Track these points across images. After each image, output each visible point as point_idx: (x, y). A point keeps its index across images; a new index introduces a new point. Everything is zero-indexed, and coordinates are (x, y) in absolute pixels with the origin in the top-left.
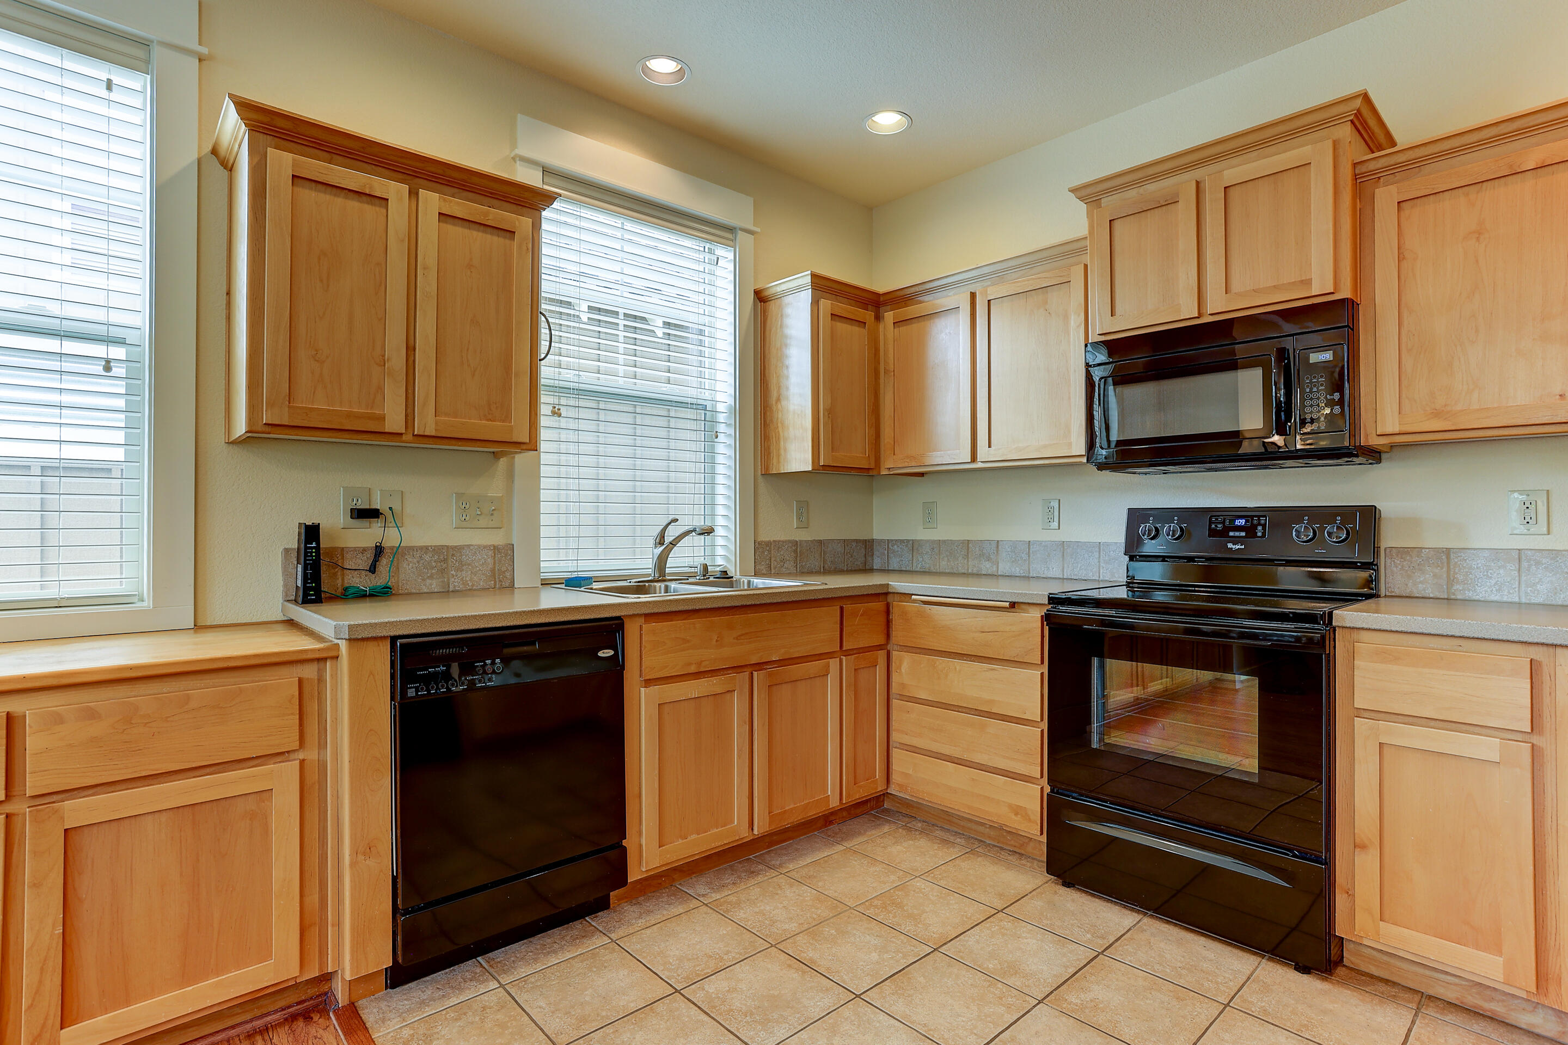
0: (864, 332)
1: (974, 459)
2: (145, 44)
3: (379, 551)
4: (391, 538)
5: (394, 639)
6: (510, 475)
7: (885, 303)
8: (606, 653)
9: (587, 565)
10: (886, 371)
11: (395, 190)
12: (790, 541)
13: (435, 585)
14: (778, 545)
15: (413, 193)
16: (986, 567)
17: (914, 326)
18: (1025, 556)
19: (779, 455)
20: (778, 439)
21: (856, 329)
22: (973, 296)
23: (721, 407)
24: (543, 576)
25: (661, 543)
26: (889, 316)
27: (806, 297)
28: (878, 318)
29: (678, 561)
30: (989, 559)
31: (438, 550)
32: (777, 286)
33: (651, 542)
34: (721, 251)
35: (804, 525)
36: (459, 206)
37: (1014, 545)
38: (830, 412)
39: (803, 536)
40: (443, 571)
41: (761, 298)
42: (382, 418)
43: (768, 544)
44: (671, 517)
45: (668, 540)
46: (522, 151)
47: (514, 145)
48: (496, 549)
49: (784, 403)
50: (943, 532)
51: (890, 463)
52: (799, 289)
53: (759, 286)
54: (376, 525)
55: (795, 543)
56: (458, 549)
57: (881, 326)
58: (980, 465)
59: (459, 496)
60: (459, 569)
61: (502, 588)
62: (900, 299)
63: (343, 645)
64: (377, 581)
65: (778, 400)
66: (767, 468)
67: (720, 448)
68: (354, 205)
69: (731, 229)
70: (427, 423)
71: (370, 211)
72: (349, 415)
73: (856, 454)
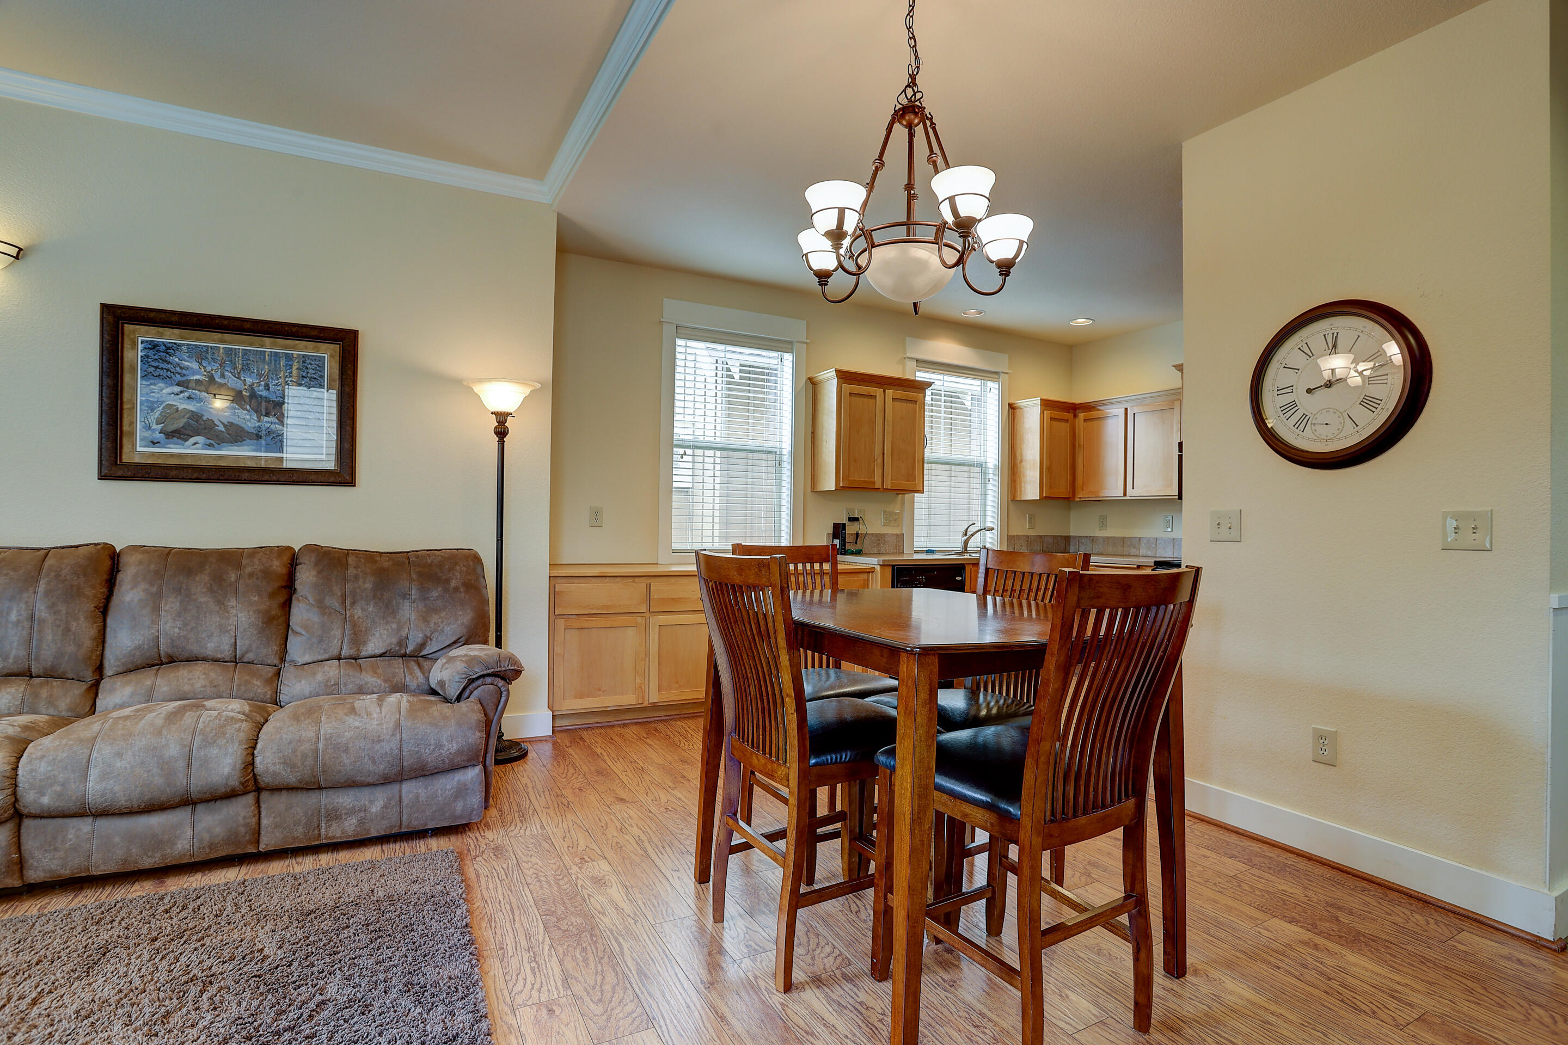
0: (1067, 425)
1: (1125, 495)
2: (791, 343)
3: (857, 535)
4: (862, 530)
5: (893, 566)
6: (903, 503)
7: (1079, 408)
8: (958, 578)
9: (932, 545)
10: (1079, 445)
11: (879, 392)
12: (1024, 536)
13: (875, 551)
14: (1019, 537)
15: (884, 392)
16: (1133, 551)
17: (1095, 422)
18: (1154, 546)
19: (1021, 491)
20: (1021, 482)
21: (1063, 424)
22: (1126, 409)
23: (991, 465)
24: (915, 549)
25: (966, 535)
26: (1081, 416)
27: (1038, 410)
28: (1075, 416)
29: (974, 543)
30: (1135, 547)
31: (877, 535)
32: (1020, 403)
33: (961, 534)
34: (991, 384)
35: (1032, 527)
36: (900, 394)
37: (1149, 540)
38: (1049, 469)
39: (1032, 533)
40: (878, 544)
41: (1012, 407)
42: (874, 483)
43: (1014, 536)
44: (971, 523)
45: (969, 533)
46: (908, 355)
47: (905, 353)
48: (897, 535)
49: (1024, 463)
50: (1110, 532)
51: (1080, 495)
52: (1034, 405)
53: (1011, 402)
54: (856, 524)
55: (1028, 537)
56: (884, 535)
57: (1077, 420)
58: (1128, 498)
59: (885, 512)
60: (884, 544)
61: (899, 553)
62: (1088, 407)
63: (878, 568)
64: (858, 547)
65: (1021, 461)
66: (1014, 497)
67: (990, 487)
68: (866, 400)
69: (997, 373)
70: (888, 485)
71: (871, 401)
72: (865, 482)
73: (1063, 490)
